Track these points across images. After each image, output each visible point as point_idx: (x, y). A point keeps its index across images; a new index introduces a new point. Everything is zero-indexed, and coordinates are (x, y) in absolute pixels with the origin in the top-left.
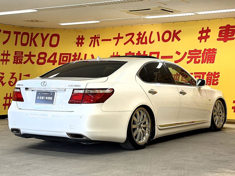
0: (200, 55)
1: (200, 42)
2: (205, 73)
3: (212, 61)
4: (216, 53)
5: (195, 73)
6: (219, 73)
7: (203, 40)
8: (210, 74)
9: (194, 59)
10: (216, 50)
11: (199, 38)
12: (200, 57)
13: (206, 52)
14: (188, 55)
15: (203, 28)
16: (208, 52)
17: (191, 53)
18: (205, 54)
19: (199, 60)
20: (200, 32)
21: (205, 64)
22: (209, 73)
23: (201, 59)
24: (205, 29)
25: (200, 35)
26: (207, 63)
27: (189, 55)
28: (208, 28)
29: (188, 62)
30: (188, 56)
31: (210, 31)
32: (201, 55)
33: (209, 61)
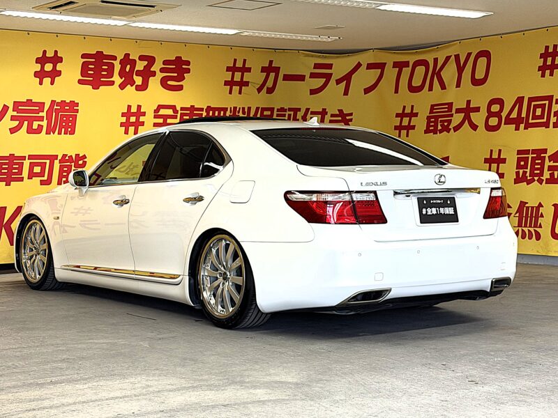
0: (41, 114)
1: (41, 83)
2: (56, 157)
3: (69, 129)
4: (77, 111)
5: (31, 157)
6: (86, 158)
7: (47, 80)
8: (67, 158)
9: (26, 123)
10: (77, 105)
11: (36, 74)
12: (41, 119)
13: (55, 107)
14: (10, 113)
15: (45, 52)
16: (59, 107)
17: (20, 108)
18: (54, 114)
19: (40, 127)
20: (38, 60)
21: (54, 136)
22: (65, 156)
23: (44, 123)
24: (50, 54)
25: (38, 67)
26: (60, 133)
27: (15, 113)
28: (56, 52)
29: (13, 131)
30: (12, 116)
31: (61, 60)
32: (44, 114)
33: (63, 130)
